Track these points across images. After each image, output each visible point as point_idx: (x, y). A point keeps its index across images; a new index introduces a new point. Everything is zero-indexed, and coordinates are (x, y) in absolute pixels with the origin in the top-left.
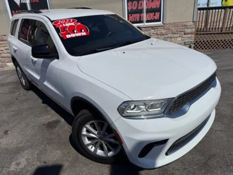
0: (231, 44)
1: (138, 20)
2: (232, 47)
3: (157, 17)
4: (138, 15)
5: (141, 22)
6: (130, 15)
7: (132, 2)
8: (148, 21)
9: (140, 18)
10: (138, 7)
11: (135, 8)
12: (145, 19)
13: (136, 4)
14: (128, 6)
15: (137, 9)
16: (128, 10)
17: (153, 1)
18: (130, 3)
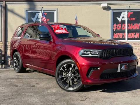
1: (121, 37)
3: (137, 36)
4: (122, 34)
5: (123, 39)
6: (114, 33)
7: (117, 25)
8: (129, 39)
9: (123, 36)
10: (121, 28)
11: (118, 29)
12: (126, 38)
13: (120, 26)
14: (113, 27)
15: (121, 29)
16: (113, 30)
17: (133, 24)
18: (115, 25)
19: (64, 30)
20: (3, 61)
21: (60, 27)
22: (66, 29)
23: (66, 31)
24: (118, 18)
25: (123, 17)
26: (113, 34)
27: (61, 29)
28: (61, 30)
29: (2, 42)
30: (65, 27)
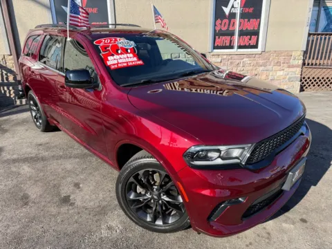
0: (329, 81)
1: (228, 44)
2: (330, 85)
3: (253, 42)
4: (229, 38)
5: (231, 47)
6: (217, 37)
7: (222, 21)
8: (240, 47)
9: (231, 41)
10: (229, 27)
11: (224, 29)
12: (236, 45)
13: (227, 23)
14: (215, 25)
15: (228, 29)
16: (215, 31)
17: (249, 21)
18: (219, 21)
19: (131, 55)
20: (21, 93)
21: (120, 45)
22: (135, 52)
23: (135, 59)
24: (224, 8)
25: (233, 7)
26: (215, 38)
27: (121, 54)
28: (122, 56)
29: (12, 57)
30: (132, 44)
